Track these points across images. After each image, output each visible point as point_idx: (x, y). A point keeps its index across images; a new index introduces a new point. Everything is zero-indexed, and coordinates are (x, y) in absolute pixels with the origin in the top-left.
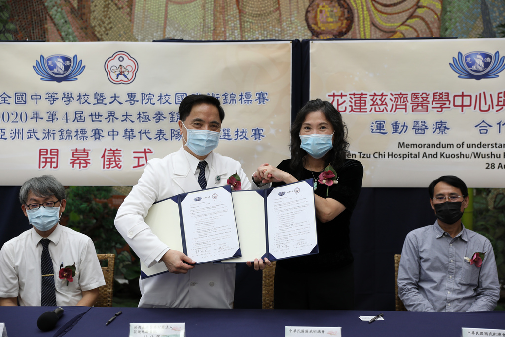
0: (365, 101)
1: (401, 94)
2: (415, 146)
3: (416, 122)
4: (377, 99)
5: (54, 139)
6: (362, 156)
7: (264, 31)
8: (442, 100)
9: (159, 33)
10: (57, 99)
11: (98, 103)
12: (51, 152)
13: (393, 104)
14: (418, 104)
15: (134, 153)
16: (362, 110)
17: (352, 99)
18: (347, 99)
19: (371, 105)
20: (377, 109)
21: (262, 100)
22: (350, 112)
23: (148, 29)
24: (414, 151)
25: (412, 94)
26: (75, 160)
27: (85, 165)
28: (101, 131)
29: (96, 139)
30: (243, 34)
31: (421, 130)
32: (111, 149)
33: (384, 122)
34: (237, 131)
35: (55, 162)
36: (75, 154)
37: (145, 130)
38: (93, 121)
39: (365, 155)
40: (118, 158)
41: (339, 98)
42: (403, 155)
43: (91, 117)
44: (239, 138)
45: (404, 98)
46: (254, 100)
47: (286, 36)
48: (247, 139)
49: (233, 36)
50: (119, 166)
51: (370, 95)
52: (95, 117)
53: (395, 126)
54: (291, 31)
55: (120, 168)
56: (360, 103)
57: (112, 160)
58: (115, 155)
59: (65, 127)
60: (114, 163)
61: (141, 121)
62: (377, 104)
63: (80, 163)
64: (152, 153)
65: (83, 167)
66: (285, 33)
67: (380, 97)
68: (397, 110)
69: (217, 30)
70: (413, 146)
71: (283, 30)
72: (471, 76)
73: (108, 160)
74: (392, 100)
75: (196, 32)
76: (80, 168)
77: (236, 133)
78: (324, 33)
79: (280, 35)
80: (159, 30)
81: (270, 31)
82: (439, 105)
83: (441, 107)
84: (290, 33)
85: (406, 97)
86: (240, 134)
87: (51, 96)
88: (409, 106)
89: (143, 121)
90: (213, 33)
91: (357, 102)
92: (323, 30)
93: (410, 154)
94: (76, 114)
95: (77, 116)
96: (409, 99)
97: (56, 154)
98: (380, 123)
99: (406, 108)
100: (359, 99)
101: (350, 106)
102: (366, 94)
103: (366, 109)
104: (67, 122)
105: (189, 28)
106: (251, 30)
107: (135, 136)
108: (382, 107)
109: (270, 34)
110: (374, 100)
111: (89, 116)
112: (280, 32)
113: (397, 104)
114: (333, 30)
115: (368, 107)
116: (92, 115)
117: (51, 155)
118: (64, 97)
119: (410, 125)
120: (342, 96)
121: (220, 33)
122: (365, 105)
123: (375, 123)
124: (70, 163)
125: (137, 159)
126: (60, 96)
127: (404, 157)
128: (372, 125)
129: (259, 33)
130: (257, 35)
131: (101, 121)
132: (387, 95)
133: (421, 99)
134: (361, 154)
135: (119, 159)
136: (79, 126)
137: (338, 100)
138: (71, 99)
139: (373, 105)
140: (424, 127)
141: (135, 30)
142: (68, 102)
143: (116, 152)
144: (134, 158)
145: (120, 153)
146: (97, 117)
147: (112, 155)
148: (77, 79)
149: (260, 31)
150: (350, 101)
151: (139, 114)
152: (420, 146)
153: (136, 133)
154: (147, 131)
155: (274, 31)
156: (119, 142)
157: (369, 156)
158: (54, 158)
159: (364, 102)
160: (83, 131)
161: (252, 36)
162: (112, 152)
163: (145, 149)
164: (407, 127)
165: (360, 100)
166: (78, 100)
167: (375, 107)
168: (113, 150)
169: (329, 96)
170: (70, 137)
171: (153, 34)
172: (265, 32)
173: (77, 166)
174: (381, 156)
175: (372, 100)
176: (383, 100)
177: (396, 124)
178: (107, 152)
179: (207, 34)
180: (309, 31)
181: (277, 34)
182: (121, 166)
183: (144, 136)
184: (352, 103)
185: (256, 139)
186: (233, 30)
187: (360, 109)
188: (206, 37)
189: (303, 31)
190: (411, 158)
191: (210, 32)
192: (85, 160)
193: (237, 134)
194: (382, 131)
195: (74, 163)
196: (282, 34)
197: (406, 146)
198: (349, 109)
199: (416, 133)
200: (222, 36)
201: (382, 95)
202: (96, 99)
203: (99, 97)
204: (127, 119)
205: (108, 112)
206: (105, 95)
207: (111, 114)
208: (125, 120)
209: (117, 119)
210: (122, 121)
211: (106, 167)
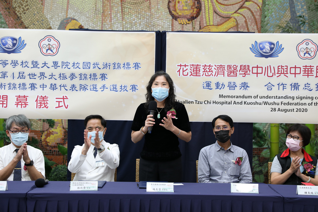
0: (200, 69)
1: (221, 66)
2: (229, 97)
3: (230, 83)
4: (206, 68)
5: (5, 89)
6: (197, 102)
7: (139, 14)
8: (245, 69)
9: (63, 14)
10: (8, 64)
11: (34, 67)
12: (3, 97)
13: (216, 72)
14: (231, 71)
15: (56, 98)
16: (197, 75)
17: (192, 68)
18: (189, 68)
19: (203, 72)
20: (207, 74)
21: (137, 67)
22: (190, 76)
23: (55, 11)
24: (229, 100)
25: (228, 66)
26: (19, 103)
27: (25, 106)
28: (35, 85)
29: (32, 90)
30: (124, 17)
31: (233, 87)
32: (41, 96)
33: (211, 82)
34: (121, 86)
35: (5, 104)
36: (18, 99)
37: (64, 85)
38: (30, 78)
39: (199, 102)
40: (46, 102)
41: (184, 67)
42: (222, 102)
43: (29, 76)
44: (122, 90)
45: (223, 68)
46: (132, 67)
47: (154, 18)
48: (127, 91)
49: (117, 18)
50: (47, 107)
51: (203, 66)
52: (32, 76)
53: (217, 85)
54: (158, 15)
55: (47, 108)
56: (196, 70)
57: (42, 103)
58: (44, 100)
59: (12, 82)
60: (43, 105)
61: (61, 79)
62: (207, 71)
63: (22, 105)
64: (68, 99)
65: (24, 107)
66: (153, 16)
67: (208, 67)
68: (218, 75)
69: (105, 13)
70: (228, 97)
71: (152, 14)
72: (262, 56)
73: (40, 103)
74: (216, 69)
75: (90, 14)
76: (21, 107)
77: (121, 87)
78: (180, 17)
79: (150, 18)
80: (63, 12)
81: (143, 15)
82: (243, 73)
83: (245, 74)
84: (157, 16)
85: (224, 68)
86: (123, 88)
87: (4, 62)
88: (226, 73)
89: (62, 79)
90: (102, 15)
91: (194, 70)
92: (180, 15)
93: (226, 102)
94: (19, 74)
95: (20, 75)
96: (226, 68)
97: (6, 98)
98: (208, 83)
99: (224, 74)
100: (196, 68)
101: (190, 72)
102: (200, 65)
103: (200, 74)
104: (13, 79)
105: (85, 11)
106: (130, 14)
107: (57, 88)
108: (210, 73)
109: (143, 17)
110: (205, 69)
111: (28, 75)
112: (150, 16)
113: (219, 71)
114: (187, 15)
115: (201, 73)
116: (30, 75)
117: (3, 99)
118: (12, 63)
119: (226, 84)
120: (185, 66)
121: (107, 15)
122: (199, 72)
123: (205, 83)
124: (15, 104)
125: (58, 103)
126: (10, 62)
127: (222, 103)
128: (204, 84)
129: (135, 16)
130: (134, 17)
131: (35, 79)
132: (213, 66)
133: (233, 69)
134: (197, 101)
135: (47, 102)
136: (22, 81)
137: (183, 68)
138: (17, 64)
139: (204, 72)
140: (234, 86)
141: (45, 11)
142: (14, 66)
143: (44, 98)
144: (56, 102)
145: (47, 99)
146: (33, 76)
147: (42, 100)
148: (21, 52)
149: (136, 14)
150: (190, 69)
151: (60, 75)
152: (232, 97)
153: (58, 86)
154: (65, 85)
155: (145, 14)
156: (47, 92)
157: (201, 103)
158: (5, 101)
159: (199, 70)
160: (24, 85)
161: (130, 18)
162: (42, 98)
163: (63, 96)
164: (224, 85)
165: (196, 69)
166: (21, 65)
167: (205, 73)
168: (43, 96)
169: (178, 66)
170: (15, 88)
171: (59, 14)
172: (140, 16)
173: (19, 106)
174: (208, 103)
175: (204, 69)
176: (210, 69)
177: (218, 83)
178: (39, 98)
179: (97, 16)
180: (170, 16)
181: (148, 17)
182: (48, 107)
183: (63, 88)
184: (191, 70)
185: (133, 91)
186: (116, 14)
187: (196, 74)
188: (97, 18)
189: (166, 16)
190: (227, 104)
191: (100, 15)
192: (24, 103)
193: (121, 88)
194: (209, 88)
195: (17, 104)
196: (152, 17)
197: (224, 97)
198: (190, 74)
199: (230, 89)
200: (109, 17)
201: (210, 66)
202: (33, 65)
203: (35, 63)
204: (52, 78)
205: (40, 73)
206: (39, 62)
207: (42, 74)
208: (51, 78)
209: (46, 77)
210: (49, 79)
211: (38, 107)
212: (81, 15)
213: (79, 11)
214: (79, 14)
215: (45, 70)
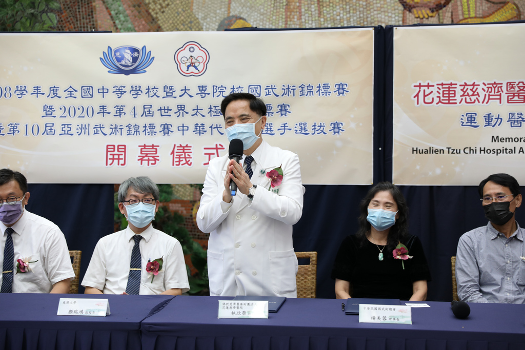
0: (455, 91)
1: (495, 83)
2: (511, 140)
3: (512, 114)
4: (467, 89)
5: (121, 135)
7: (346, 5)
10: (125, 92)
11: (167, 96)
12: (118, 148)
13: (485, 95)
14: (514, 94)
15: (205, 149)
16: (451, 101)
17: (440, 89)
18: (435, 89)
19: (461, 96)
20: (468, 100)
21: (341, 91)
22: (437, 104)
23: (210, 6)
24: (509, 145)
25: (508, 83)
26: (144, 157)
27: (153, 162)
28: (170, 126)
29: (165, 134)
30: (322, 10)
31: (517, 122)
32: (180, 145)
33: (476, 114)
34: (315, 126)
35: (122, 159)
36: (143, 150)
37: (217, 125)
38: (162, 115)
39: (454, 150)
40: (188, 155)
41: (426, 88)
42: (497, 150)
43: (160, 111)
44: (317, 132)
45: (499, 87)
46: (332, 92)
47: (372, 10)
48: (325, 133)
49: (310, 12)
50: (189, 163)
51: (460, 85)
52: (164, 111)
53: (488, 118)
54: (379, 5)
55: (190, 165)
56: (449, 94)
57: (181, 156)
58: (185, 151)
59: (133, 122)
60: (184, 159)
61: (212, 116)
62: (468, 95)
63: (148, 160)
64: (224, 148)
65: (152, 164)
66: (371, 7)
67: (471, 87)
68: (490, 100)
69: (290, 5)
70: (508, 140)
71: (369, 3)
73: (178, 157)
74: (484, 91)
75: (266, 9)
76: (148, 165)
77: (314, 127)
78: (418, 6)
79: (365, 10)
81: (353, 5)
84: (377, 7)
85: (501, 87)
86: (317, 128)
87: (119, 89)
88: (504, 96)
89: (214, 115)
90: (285, 9)
91: (445, 92)
92: (417, 3)
93: (504, 149)
94: (144, 108)
96: (504, 88)
97: (123, 150)
98: (471, 116)
99: (500, 99)
100: (447, 89)
101: (437, 97)
102: (456, 84)
103: (456, 100)
104: (134, 116)
105: (257, 3)
106: (331, 5)
107: (205, 131)
108: (473, 98)
109: (353, 10)
110: (465, 90)
111: (158, 110)
112: (365, 7)
113: (491, 94)
114: (430, 2)
115: (458, 98)
116: (161, 109)
117: (118, 151)
118: (132, 91)
120: (428, 86)
121: (294, 8)
122: (455, 96)
123: (465, 116)
124: (139, 160)
125: (208, 156)
126: (128, 89)
127: (498, 152)
128: (462, 117)
129: (340, 7)
130: (338, 11)
131: (170, 116)
132: (479, 85)
133: (517, 89)
134: (450, 150)
135: (190, 156)
136: (148, 120)
137: (424, 90)
138: (140, 92)
139: (463, 95)
140: (520, 119)
142: (136, 96)
143: (185, 148)
144: (205, 154)
145: (190, 150)
146: (166, 111)
147: (182, 151)
148: (145, 71)
149: (341, 5)
150: (438, 92)
151: (211, 108)
152: (516, 140)
153: (207, 128)
155: (358, 5)
156: (189, 138)
157: (458, 152)
158: (122, 154)
159: (453, 92)
160: (153, 126)
161: (331, 11)
162: (182, 148)
163: (216, 145)
164: (501, 119)
165: (449, 91)
166: (146, 94)
167: (466, 98)
168: (183, 146)
169: (415, 86)
170: (138, 133)
172: (348, 7)
173: (145, 163)
174: (472, 151)
175: (462, 90)
176: (474, 90)
177: (489, 116)
178: (176, 148)
179: (278, 10)
180: (400, 5)
181: (361, 9)
182: (191, 163)
183: (215, 130)
184: (439, 93)
185: (335, 133)
186: (309, 5)
187: (449, 100)
188: (278, 14)
189: (393, 5)
190: (506, 153)
191: (283, 8)
192: (153, 157)
193: (315, 129)
194: (473, 124)
195: (142, 160)
196: (368, 8)
197: (501, 140)
198: (436, 100)
199: (511, 126)
200: (297, 12)
201: (474, 85)
202: (165, 92)
203: (168, 90)
204: (198, 113)
205: (178, 106)
206: (175, 88)
207: (181, 108)
208: (196, 114)
209: (187, 113)
210: (192, 115)
211: (175, 163)
212: (251, 11)
213: (249, 4)
214: (248, 9)
215: (185, 100)
